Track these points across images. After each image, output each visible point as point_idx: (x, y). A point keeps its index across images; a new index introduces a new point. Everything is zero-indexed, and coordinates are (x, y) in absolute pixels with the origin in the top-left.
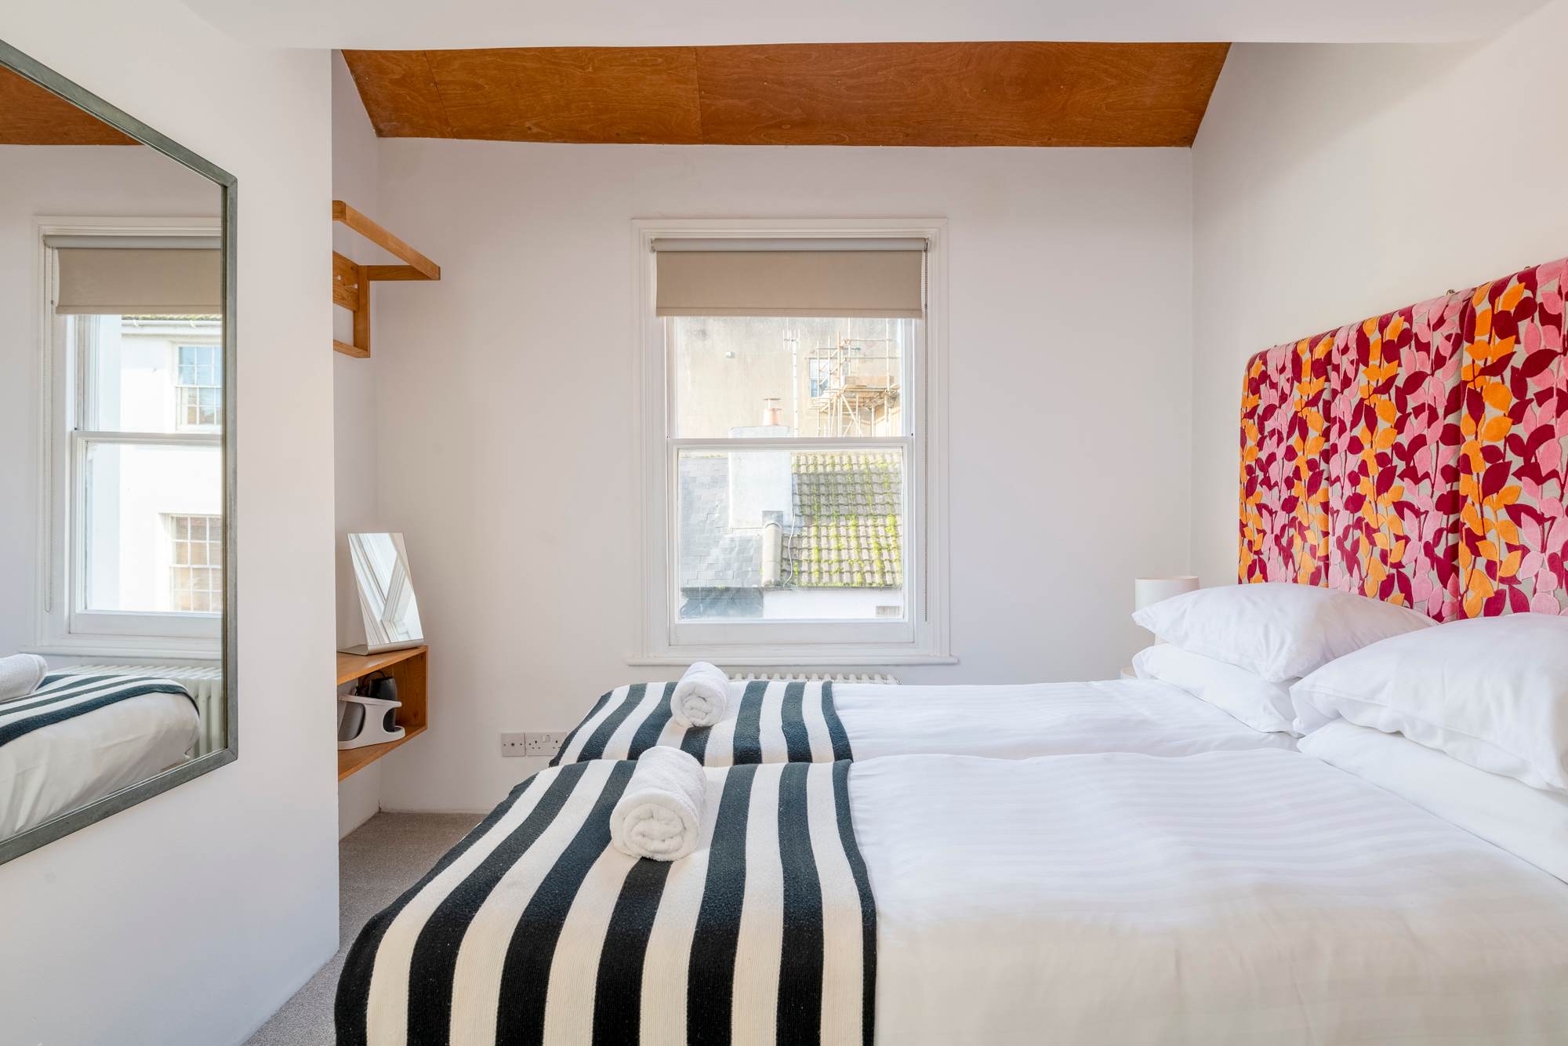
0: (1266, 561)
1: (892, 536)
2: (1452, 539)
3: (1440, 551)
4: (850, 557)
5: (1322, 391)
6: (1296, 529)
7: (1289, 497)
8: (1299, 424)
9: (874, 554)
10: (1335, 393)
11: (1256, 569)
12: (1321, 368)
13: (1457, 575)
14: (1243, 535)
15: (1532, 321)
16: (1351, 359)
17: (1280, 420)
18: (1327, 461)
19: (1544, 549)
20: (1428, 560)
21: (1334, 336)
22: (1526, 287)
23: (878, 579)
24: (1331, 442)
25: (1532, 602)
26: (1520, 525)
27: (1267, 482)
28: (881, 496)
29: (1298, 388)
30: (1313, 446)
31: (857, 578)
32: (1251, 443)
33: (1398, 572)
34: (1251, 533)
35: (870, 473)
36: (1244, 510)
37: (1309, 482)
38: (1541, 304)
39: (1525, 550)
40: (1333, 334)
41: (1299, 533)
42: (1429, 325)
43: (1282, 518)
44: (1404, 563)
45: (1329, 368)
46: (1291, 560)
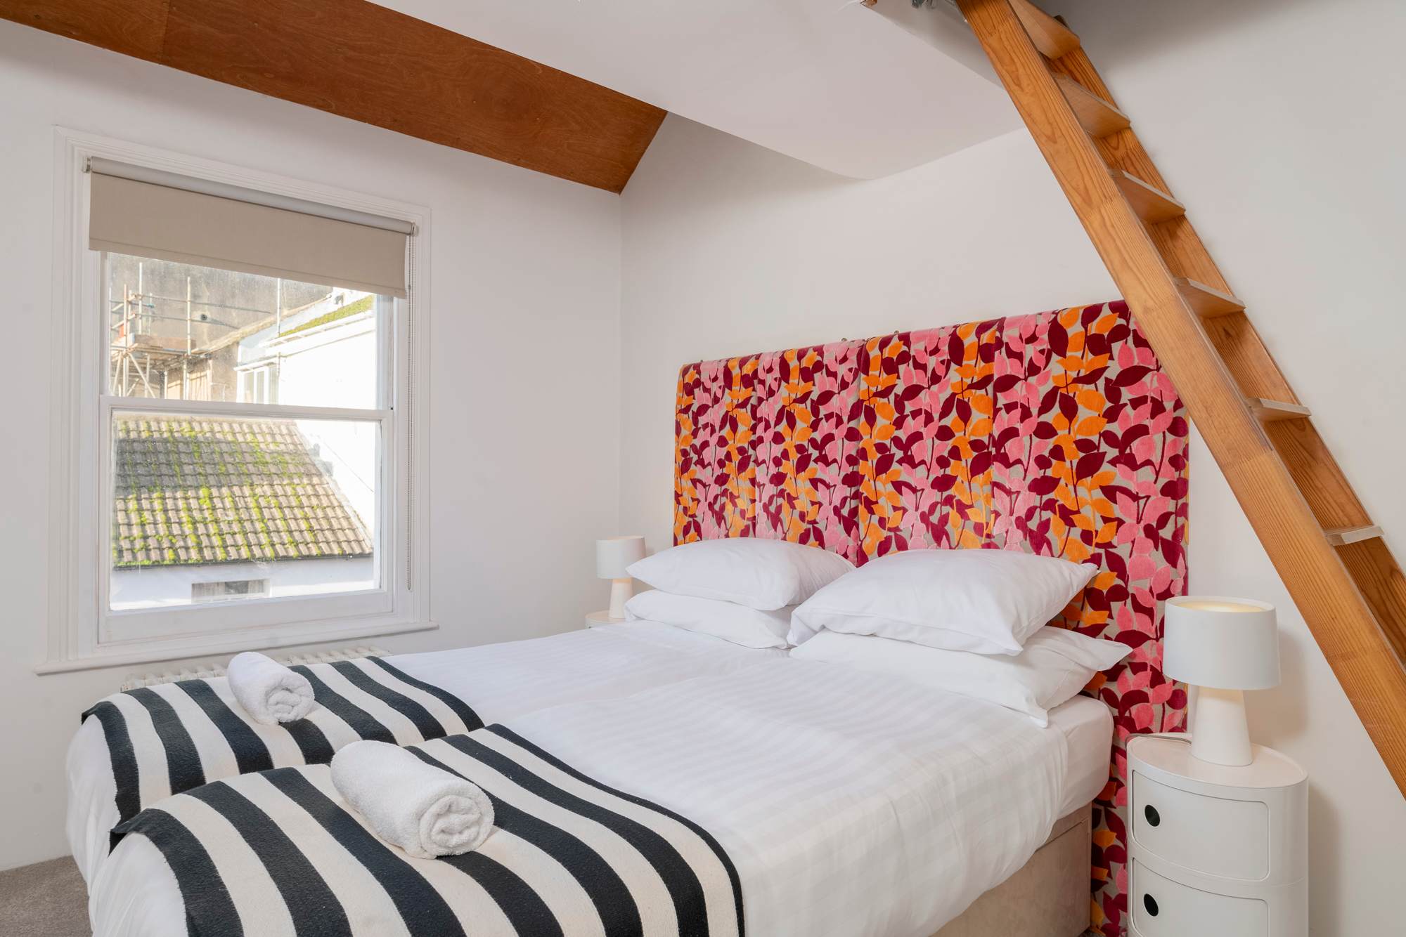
0: (701, 523)
1: (208, 509)
2: (854, 503)
3: (845, 512)
4: (157, 533)
5: (750, 397)
6: (727, 498)
7: (722, 474)
8: (730, 421)
9: (188, 529)
10: (760, 400)
11: (690, 530)
12: (748, 381)
13: (858, 528)
14: (678, 502)
15: (908, 365)
16: (775, 377)
17: (714, 416)
18: (754, 448)
19: (917, 509)
20: (836, 518)
21: (758, 359)
22: (904, 344)
23: (194, 555)
24: (757, 435)
25: (910, 543)
26: (901, 494)
27: (701, 462)
28: (191, 467)
29: (729, 394)
30: (742, 436)
31: (169, 555)
32: (685, 432)
33: (814, 527)
34: (686, 499)
35: (176, 441)
36: (678, 484)
37: (739, 463)
38: (914, 356)
39: (905, 510)
40: (758, 357)
41: (731, 501)
42: (836, 360)
43: (716, 489)
44: (818, 521)
45: (756, 382)
46: (723, 521)
